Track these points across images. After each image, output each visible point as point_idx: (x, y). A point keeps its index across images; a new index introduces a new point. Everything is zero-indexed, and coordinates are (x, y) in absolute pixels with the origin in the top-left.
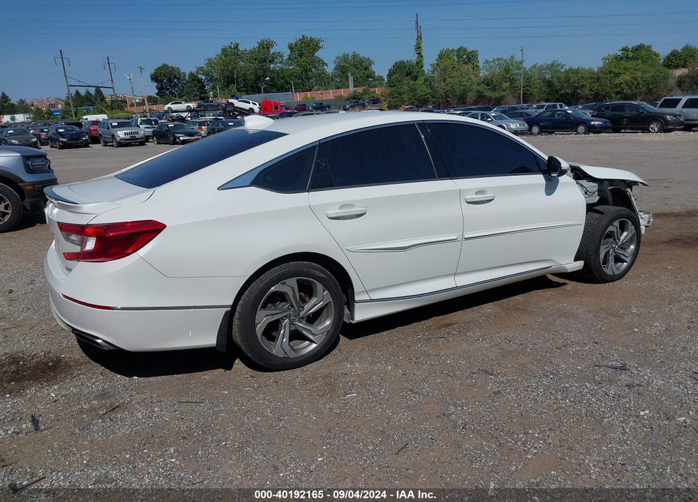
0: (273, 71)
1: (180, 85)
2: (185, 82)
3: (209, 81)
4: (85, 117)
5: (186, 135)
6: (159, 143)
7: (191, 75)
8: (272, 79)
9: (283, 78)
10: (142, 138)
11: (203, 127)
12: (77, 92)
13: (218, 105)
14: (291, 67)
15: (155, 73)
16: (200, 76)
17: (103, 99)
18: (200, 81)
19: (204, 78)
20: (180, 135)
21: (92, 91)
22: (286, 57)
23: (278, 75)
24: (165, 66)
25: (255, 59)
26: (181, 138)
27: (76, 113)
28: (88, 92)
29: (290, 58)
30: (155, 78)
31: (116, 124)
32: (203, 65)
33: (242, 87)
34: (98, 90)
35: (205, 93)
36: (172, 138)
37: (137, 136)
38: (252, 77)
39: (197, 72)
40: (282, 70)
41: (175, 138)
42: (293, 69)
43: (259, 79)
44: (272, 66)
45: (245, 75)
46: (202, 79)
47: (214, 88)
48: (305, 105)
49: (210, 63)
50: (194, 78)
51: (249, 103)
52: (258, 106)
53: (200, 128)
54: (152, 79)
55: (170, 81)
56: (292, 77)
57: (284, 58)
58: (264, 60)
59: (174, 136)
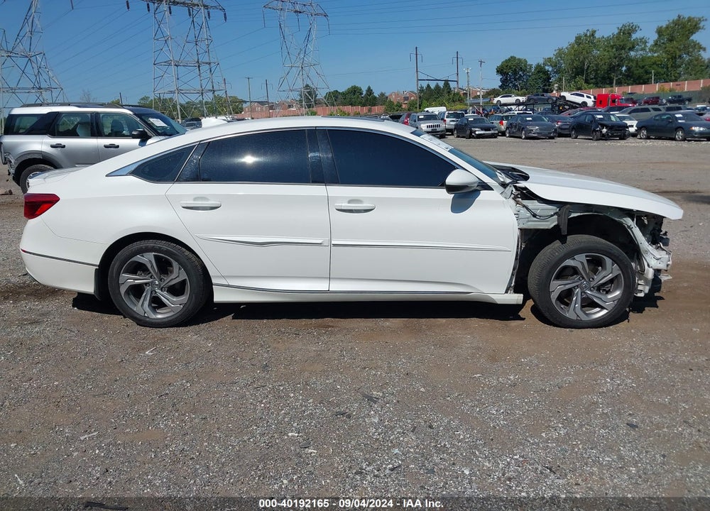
0: (631, 60)
1: (525, 77)
2: (530, 74)
3: (556, 72)
4: (426, 109)
5: (482, 130)
6: (458, 137)
7: (538, 66)
8: (629, 69)
9: (643, 67)
10: (442, 131)
11: (504, 122)
12: (428, 86)
13: (548, 99)
14: (656, 55)
15: (502, 66)
16: (547, 68)
17: (449, 92)
18: (546, 73)
19: (550, 69)
20: (477, 129)
21: (441, 84)
22: (649, 44)
23: (637, 64)
24: (513, 58)
25: (612, 47)
26: (477, 133)
27: (420, 106)
28: (437, 86)
29: (656, 44)
30: (500, 71)
31: (422, 117)
32: (552, 56)
33: (592, 79)
34: (447, 83)
35: (549, 85)
36: (468, 132)
37: (438, 129)
38: (605, 67)
39: (544, 64)
40: (643, 59)
41: (471, 132)
42: (658, 56)
43: (612, 68)
44: (632, 53)
45: (597, 65)
46: (548, 71)
47: (560, 80)
48: (658, 98)
49: (560, 53)
50: (540, 70)
51: (583, 96)
52: (593, 99)
53: (501, 123)
54: (498, 71)
55: (515, 73)
56: (655, 66)
57: (649, 45)
58: (623, 48)
59: (471, 130)
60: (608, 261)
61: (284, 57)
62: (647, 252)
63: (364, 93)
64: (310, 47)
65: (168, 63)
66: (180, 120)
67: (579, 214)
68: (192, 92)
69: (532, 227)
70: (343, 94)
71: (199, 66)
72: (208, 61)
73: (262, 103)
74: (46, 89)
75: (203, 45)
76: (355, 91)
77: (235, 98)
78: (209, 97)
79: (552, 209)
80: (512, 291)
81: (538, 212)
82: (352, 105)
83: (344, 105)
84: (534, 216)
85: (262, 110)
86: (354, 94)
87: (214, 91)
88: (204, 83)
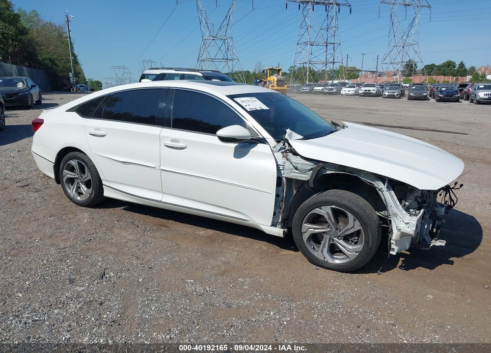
60: (351, 217)
61: (390, 39)
62: (396, 215)
63: (457, 66)
64: (413, 31)
65: (306, 43)
66: (307, 82)
67: (334, 172)
68: (319, 63)
69: (294, 178)
70: (439, 66)
71: (327, 46)
72: (333, 42)
73: (373, 72)
74: (231, 60)
75: (331, 31)
76: (450, 64)
77: (354, 68)
78: (330, 67)
79: (310, 165)
80: (280, 226)
81: (299, 166)
82: (444, 75)
83: (438, 75)
84: (296, 169)
85: (372, 77)
86: (448, 67)
87: (334, 63)
88: (328, 57)
